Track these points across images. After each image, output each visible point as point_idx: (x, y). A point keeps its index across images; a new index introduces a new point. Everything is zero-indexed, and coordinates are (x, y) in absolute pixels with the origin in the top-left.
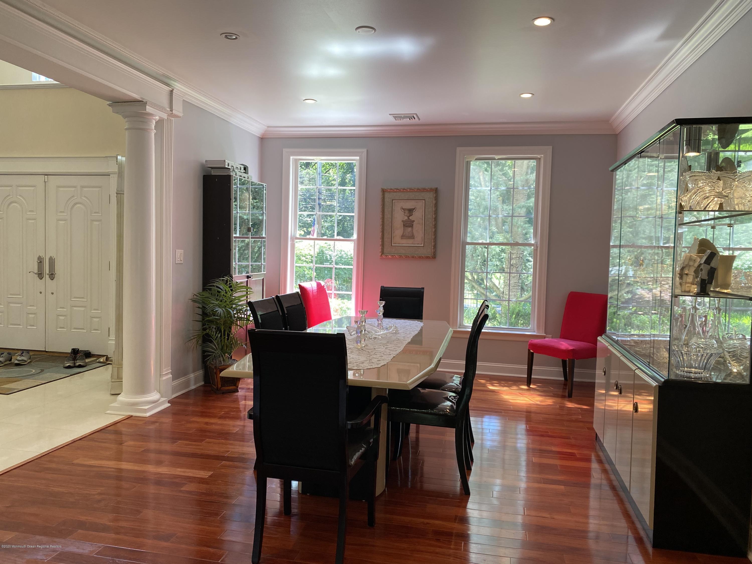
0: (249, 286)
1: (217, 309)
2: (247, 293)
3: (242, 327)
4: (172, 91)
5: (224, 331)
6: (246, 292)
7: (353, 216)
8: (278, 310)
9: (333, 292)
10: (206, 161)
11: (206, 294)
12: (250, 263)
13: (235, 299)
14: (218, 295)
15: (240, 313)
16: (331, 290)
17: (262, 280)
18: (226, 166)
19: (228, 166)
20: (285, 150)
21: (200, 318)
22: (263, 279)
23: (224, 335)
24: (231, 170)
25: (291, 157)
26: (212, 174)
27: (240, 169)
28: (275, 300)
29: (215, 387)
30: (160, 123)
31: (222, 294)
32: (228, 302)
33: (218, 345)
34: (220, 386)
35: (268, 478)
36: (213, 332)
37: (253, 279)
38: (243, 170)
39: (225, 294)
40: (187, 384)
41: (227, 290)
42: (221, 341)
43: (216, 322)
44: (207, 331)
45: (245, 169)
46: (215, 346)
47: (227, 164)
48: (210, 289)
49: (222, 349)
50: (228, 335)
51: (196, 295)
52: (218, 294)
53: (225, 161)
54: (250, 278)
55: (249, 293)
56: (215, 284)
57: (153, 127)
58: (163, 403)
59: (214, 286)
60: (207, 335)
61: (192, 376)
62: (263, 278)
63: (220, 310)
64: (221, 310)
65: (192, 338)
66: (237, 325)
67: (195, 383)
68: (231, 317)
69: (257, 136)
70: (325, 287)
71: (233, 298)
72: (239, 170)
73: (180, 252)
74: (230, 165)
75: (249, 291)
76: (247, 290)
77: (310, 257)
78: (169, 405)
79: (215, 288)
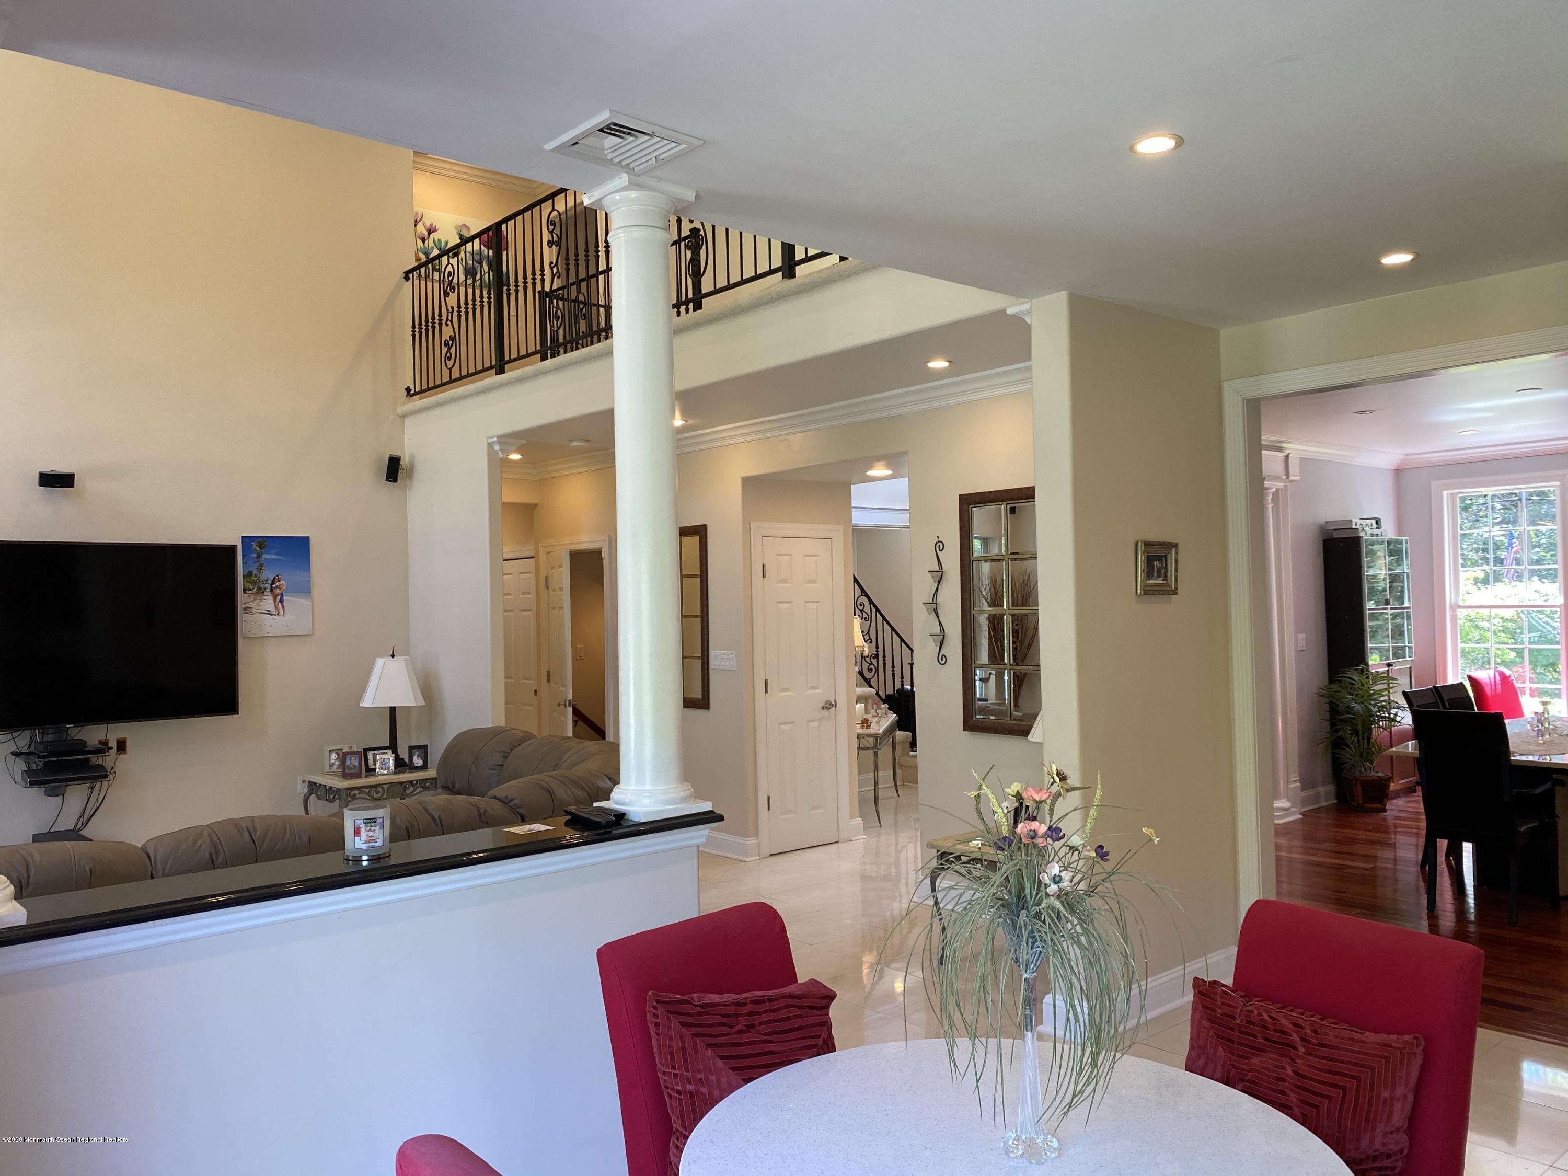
0: (1390, 675)
1: (1353, 704)
2: (1389, 685)
3: (1386, 730)
4: (1287, 457)
5: (1363, 734)
6: (1386, 685)
7: (1556, 570)
8: (1437, 702)
9: (1528, 685)
10: (1327, 522)
11: (1335, 687)
12: (1391, 645)
13: (1374, 694)
14: (1351, 689)
15: (1383, 711)
16: (1524, 682)
17: (1408, 670)
18: (1354, 527)
19: (1356, 525)
20: (1434, 484)
21: (1327, 716)
22: (1410, 668)
23: (1363, 738)
24: (1360, 529)
25: (1445, 493)
26: (1335, 536)
27: (1371, 525)
28: (1433, 690)
29: (1355, 804)
30: (1276, 494)
31: (1357, 686)
32: (1366, 698)
33: (1356, 750)
34: (1361, 802)
35: (1438, 839)
36: (1346, 733)
37: (1396, 668)
38: (1375, 525)
39: (1361, 687)
40: (1317, 798)
41: (1363, 682)
42: (1359, 746)
43: (1351, 722)
44: (1340, 734)
45: (1377, 523)
46: (1352, 750)
47: (1354, 523)
48: (1340, 681)
49: (1361, 756)
50: (1369, 739)
51: (1321, 688)
52: (1351, 686)
53: (1351, 520)
54: (1392, 666)
55: (1391, 685)
56: (1345, 675)
57: (1270, 501)
58: (1293, 813)
59: (1344, 677)
60: (1341, 738)
61: (1322, 789)
62: (1409, 666)
63: (1357, 707)
64: (1359, 707)
65: (1320, 742)
66: (1379, 726)
67: (1327, 800)
68: (1372, 716)
69: (1389, 469)
70: (1512, 678)
71: (1372, 692)
72: (1370, 527)
73: (1301, 636)
74: (1358, 524)
75: (1391, 683)
76: (1388, 681)
77: (1501, 621)
78: (1301, 816)
79: (1347, 679)
